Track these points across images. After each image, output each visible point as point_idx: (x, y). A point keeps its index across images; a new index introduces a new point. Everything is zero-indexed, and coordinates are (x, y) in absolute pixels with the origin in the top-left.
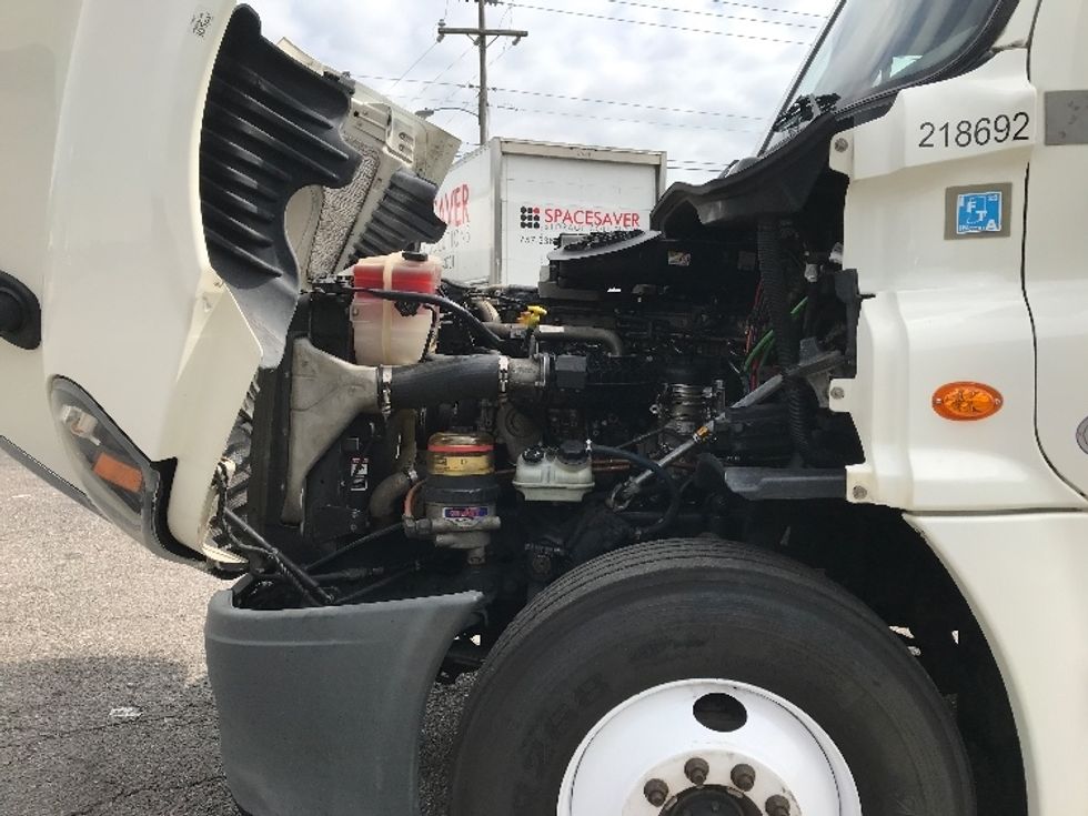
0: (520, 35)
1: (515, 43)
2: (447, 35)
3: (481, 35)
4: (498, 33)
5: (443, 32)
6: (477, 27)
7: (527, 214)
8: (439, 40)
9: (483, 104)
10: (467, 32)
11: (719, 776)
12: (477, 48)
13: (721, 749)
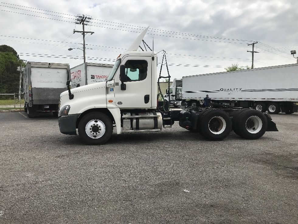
0: (92, 33)
1: (91, 34)
2: (76, 32)
3: (84, 33)
4: (87, 32)
5: (75, 32)
6: (83, 31)
7: (92, 76)
8: (74, 33)
9: (84, 48)
10: (80, 32)
11: (96, 125)
12: (83, 35)
13: (96, 124)
